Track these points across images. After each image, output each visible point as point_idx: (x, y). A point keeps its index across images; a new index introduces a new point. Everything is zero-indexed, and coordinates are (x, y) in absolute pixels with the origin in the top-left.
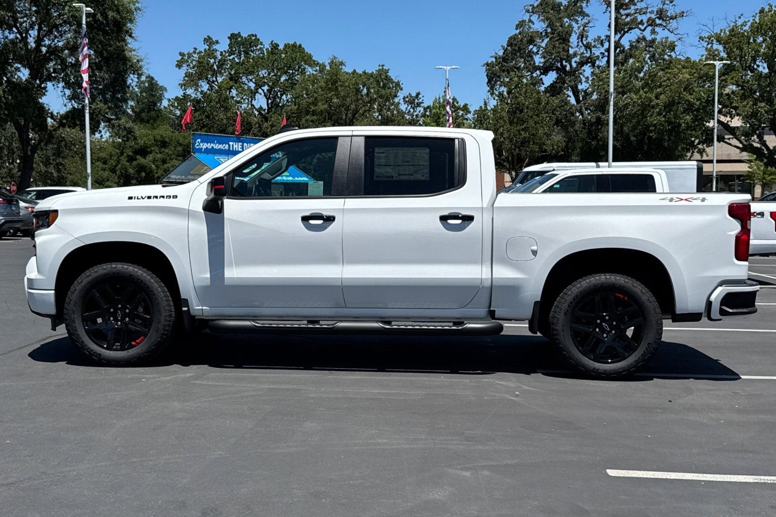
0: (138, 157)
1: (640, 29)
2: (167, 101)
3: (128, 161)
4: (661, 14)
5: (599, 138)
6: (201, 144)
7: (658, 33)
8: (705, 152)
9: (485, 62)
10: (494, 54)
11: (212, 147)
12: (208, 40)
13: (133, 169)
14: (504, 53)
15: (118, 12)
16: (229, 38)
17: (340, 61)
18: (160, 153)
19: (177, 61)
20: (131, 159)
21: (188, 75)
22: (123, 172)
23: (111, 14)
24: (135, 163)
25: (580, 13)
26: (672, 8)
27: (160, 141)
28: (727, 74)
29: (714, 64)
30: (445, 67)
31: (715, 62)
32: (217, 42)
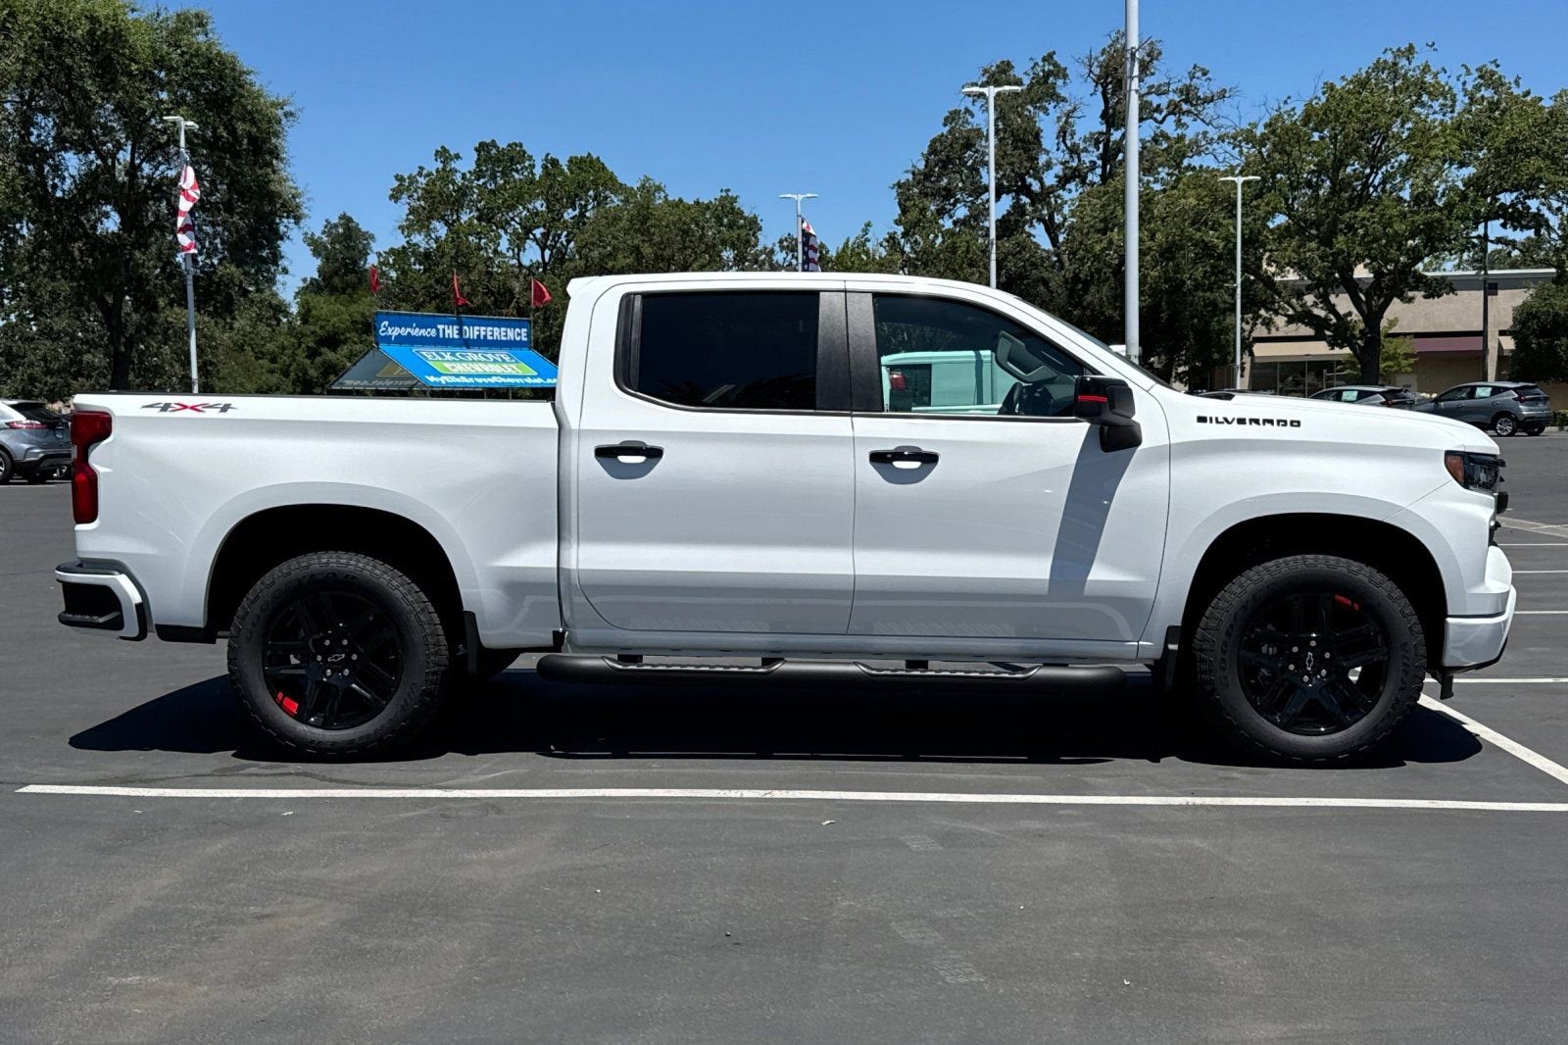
0: (324, 350)
1: (1156, 120)
2: (375, 256)
3: (307, 357)
4: (1188, 94)
5: (1085, 304)
6: (390, 330)
7: (1188, 127)
8: (1273, 323)
9: (896, 182)
10: (910, 168)
11: (409, 333)
12: (443, 154)
13: (316, 370)
14: (926, 166)
15: (253, 122)
16: (476, 150)
17: (657, 184)
18: (361, 342)
19: (393, 190)
20: (313, 354)
21: (413, 211)
22: (300, 374)
23: (241, 127)
24: (318, 360)
25: (1051, 97)
26: (1206, 84)
27: (362, 323)
28: (1261, 197)
29: (1234, 182)
30: (795, 196)
31: (1235, 179)
32: (457, 157)
